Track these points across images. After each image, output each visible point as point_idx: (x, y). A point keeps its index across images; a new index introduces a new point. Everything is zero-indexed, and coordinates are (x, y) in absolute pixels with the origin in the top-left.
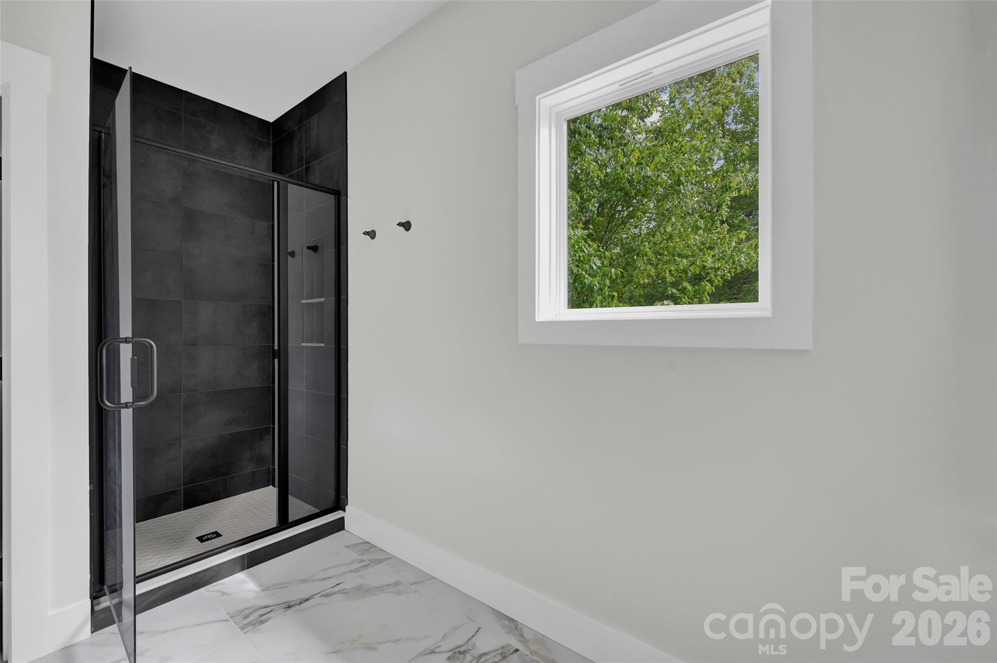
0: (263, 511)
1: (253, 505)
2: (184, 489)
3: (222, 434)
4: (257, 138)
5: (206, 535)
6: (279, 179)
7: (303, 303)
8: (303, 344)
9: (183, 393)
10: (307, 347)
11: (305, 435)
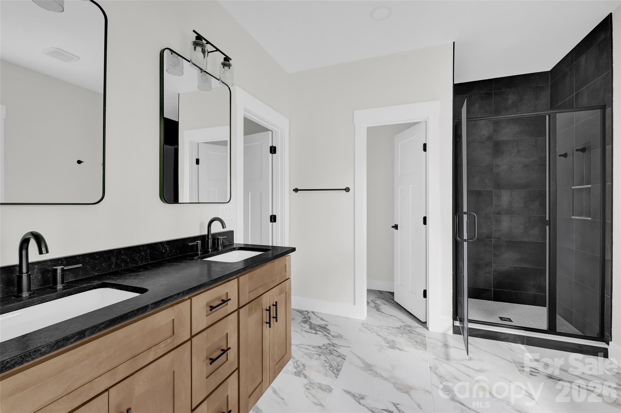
0: (540, 319)
1: (534, 314)
2: (493, 290)
3: (515, 266)
4: (539, 85)
5: (504, 318)
6: (549, 113)
7: (573, 189)
8: (573, 217)
9: (493, 239)
10: (576, 219)
11: (574, 280)
